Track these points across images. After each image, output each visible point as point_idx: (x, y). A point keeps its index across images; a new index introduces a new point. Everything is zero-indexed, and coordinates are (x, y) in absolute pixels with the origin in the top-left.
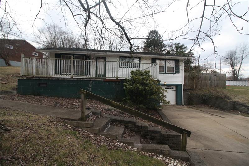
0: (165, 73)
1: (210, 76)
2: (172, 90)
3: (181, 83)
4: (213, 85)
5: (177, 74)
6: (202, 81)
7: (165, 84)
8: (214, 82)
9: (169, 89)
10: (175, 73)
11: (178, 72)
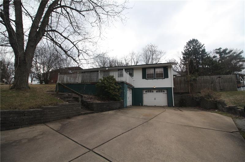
0: (155, 79)
1: (213, 79)
2: (164, 93)
3: (171, 87)
4: (217, 88)
5: (166, 79)
6: (202, 84)
7: (155, 87)
8: (218, 84)
9: (160, 92)
10: (164, 78)
11: (167, 77)
